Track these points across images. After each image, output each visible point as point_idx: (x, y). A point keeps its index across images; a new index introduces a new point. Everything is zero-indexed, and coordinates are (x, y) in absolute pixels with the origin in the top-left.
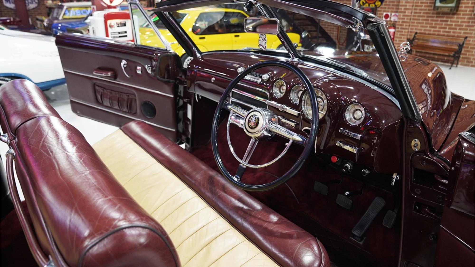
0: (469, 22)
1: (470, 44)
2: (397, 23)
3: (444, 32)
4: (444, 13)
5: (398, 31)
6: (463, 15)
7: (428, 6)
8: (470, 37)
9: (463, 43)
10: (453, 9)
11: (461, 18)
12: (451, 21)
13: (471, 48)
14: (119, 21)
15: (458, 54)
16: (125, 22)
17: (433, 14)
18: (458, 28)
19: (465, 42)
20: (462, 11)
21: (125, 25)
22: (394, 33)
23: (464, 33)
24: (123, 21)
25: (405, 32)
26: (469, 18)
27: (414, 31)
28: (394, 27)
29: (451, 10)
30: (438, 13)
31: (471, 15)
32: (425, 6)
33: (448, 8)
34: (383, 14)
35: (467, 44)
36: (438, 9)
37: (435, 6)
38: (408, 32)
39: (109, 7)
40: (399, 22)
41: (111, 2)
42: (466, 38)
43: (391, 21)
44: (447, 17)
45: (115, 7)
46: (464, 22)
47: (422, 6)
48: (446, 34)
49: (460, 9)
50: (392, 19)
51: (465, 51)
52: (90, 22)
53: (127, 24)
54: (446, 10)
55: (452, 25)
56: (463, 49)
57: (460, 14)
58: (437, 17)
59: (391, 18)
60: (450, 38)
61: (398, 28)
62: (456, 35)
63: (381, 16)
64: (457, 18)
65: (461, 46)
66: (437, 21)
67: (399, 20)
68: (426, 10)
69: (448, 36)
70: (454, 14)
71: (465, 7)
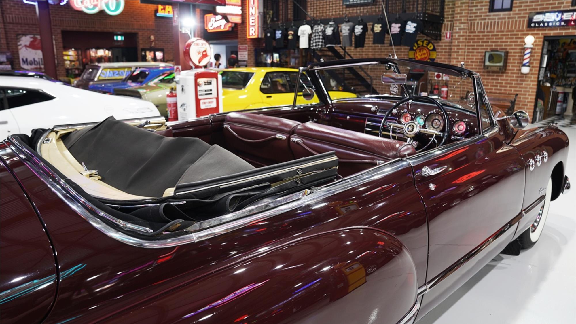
0: (517, 80)
1: (521, 101)
2: (449, 82)
3: (495, 89)
4: (494, 72)
5: (451, 90)
6: (512, 73)
7: (478, 65)
8: (520, 94)
9: (515, 100)
10: (502, 68)
11: (510, 77)
12: (501, 80)
13: (523, 105)
14: (206, 80)
15: (511, 110)
16: (211, 81)
17: (484, 72)
18: (508, 86)
19: (517, 100)
20: (510, 70)
21: (210, 83)
22: (447, 91)
23: (515, 91)
24: (209, 80)
25: (458, 91)
26: (517, 77)
27: (466, 89)
28: (447, 87)
29: (500, 69)
30: (488, 72)
31: (518, 73)
32: (475, 65)
33: (496, 67)
34: (434, 74)
35: (518, 101)
36: (487, 68)
37: (484, 66)
38: (461, 91)
39: (197, 67)
40: (451, 81)
41: (199, 62)
42: (517, 95)
43: (443, 81)
44: (497, 76)
45: (201, 67)
46: (514, 80)
47: (472, 65)
48: (498, 92)
49: (508, 68)
50: (444, 78)
51: (517, 107)
52: (179, 81)
53: (212, 83)
54: (495, 69)
55: (502, 83)
56: (516, 106)
57: (508, 73)
58: (488, 75)
59: (442, 78)
60: (503, 95)
61: (451, 87)
62: (507, 92)
63: (433, 76)
64: (506, 76)
65: (513, 103)
66: (489, 79)
67: (450, 80)
68: (476, 69)
69: (499, 93)
70: (503, 73)
71: (513, 66)
